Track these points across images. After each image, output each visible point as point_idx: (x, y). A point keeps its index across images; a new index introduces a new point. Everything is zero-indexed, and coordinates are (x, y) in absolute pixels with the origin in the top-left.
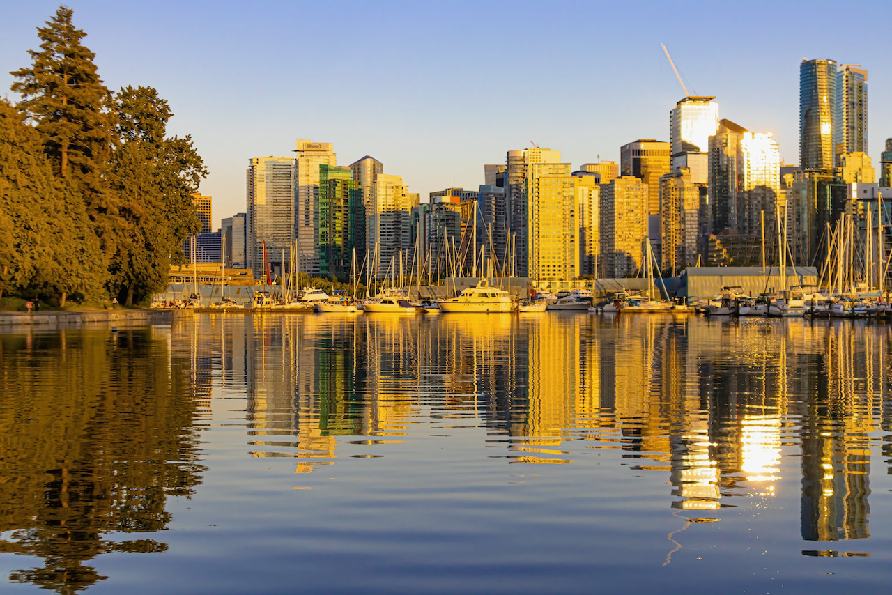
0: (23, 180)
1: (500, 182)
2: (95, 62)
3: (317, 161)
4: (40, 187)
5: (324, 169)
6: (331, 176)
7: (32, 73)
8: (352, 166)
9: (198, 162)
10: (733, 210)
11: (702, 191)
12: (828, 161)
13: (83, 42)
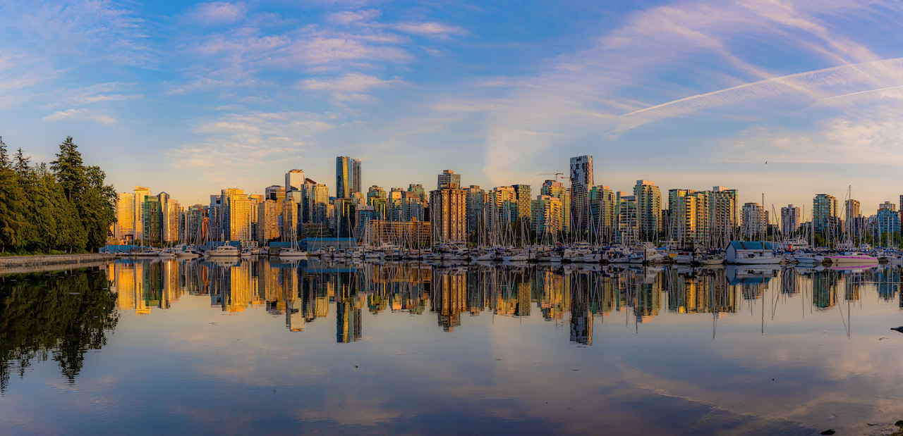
0: (58, 204)
1: (218, 202)
2: (81, 157)
3: (143, 194)
4: (63, 206)
5: (146, 197)
6: (149, 200)
7: (57, 162)
8: (157, 196)
9: (115, 195)
10: (311, 213)
11: (299, 206)
12: (347, 196)
13: (76, 150)
